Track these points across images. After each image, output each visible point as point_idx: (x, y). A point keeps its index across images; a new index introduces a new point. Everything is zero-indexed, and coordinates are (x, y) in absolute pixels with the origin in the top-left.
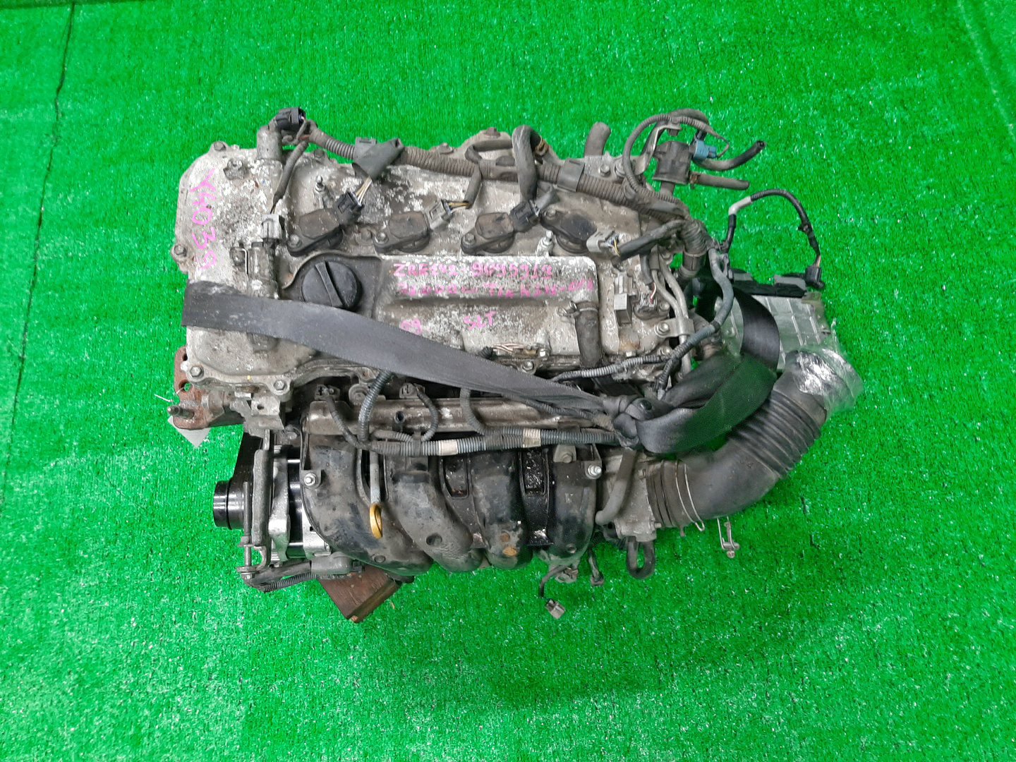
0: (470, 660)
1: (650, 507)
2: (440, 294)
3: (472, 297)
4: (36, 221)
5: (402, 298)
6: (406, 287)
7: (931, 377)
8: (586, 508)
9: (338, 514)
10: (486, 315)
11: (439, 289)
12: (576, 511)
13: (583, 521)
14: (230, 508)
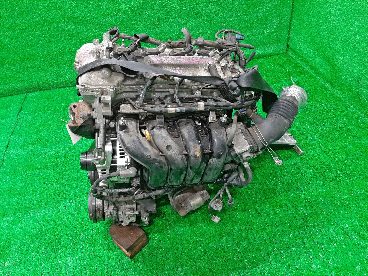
0: (182, 266)
1: (246, 141)
2: (165, 62)
3: (175, 64)
4: (6, 147)
5: (152, 63)
6: (153, 60)
7: (330, 147)
8: (223, 135)
9: (132, 138)
10: (180, 70)
11: (164, 60)
12: (220, 137)
13: (223, 140)
14: (88, 160)
